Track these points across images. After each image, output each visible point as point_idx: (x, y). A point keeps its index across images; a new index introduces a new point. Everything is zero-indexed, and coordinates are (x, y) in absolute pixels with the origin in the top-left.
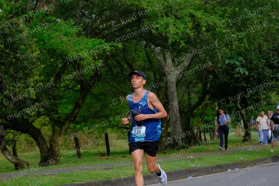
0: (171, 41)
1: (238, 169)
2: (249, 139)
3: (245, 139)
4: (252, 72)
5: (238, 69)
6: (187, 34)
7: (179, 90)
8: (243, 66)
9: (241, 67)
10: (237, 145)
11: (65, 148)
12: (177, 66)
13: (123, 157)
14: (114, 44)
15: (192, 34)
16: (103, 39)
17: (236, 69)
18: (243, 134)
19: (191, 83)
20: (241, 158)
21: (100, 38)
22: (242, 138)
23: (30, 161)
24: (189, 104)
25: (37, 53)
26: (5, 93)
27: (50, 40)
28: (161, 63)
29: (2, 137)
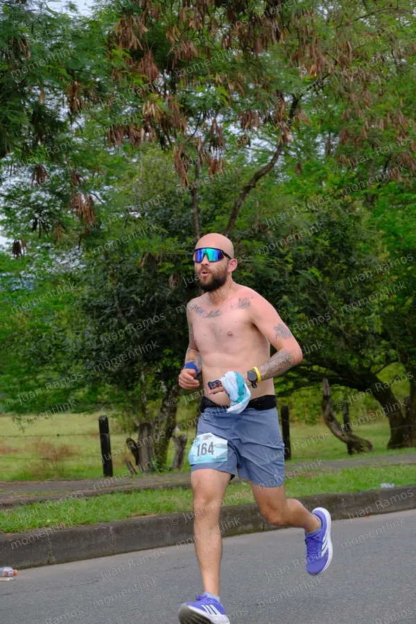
25: (385, 255)
26: (331, 323)
27: (408, 234)
29: (326, 398)
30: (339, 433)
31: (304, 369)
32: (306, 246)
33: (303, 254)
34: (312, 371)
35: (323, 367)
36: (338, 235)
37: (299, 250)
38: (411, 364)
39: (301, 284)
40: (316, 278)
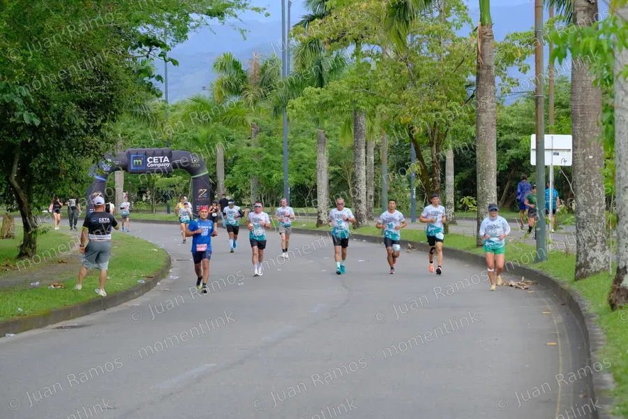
1: (12, 335)
2: (32, 251)
3: (23, 252)
4: (46, 116)
5: (20, 113)
8: (31, 109)
10: (7, 265)
20: (19, 309)
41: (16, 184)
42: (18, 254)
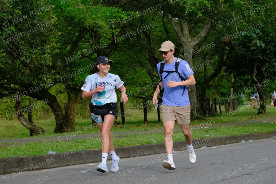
0: (188, 11)
1: (252, 140)
2: (264, 111)
3: (260, 111)
4: (269, 45)
5: (255, 41)
6: (205, 5)
7: (196, 61)
8: (260, 38)
9: (258, 39)
10: (252, 117)
11: (81, 116)
12: (194, 37)
13: (138, 126)
14: (131, 13)
15: (209, 5)
16: (120, 8)
17: (253, 42)
18: (258, 107)
19: (207, 54)
20: (255, 130)
21: (118, 7)
22: (256, 111)
23: (45, 128)
24: (205, 76)
25: (55, 20)
26: (22, 59)
27: (68, 8)
28: (177, 34)
29: (18, 103)
30: (25, 123)
31: (6, 86)
32: (8, 14)
33: (6, 18)
34: (10, 87)
35: (17, 85)
36: (27, 7)
37: (4, 16)
38: (68, 84)
39: (4, 36)
40: (13, 32)
41: (255, 79)
42: (257, 112)
